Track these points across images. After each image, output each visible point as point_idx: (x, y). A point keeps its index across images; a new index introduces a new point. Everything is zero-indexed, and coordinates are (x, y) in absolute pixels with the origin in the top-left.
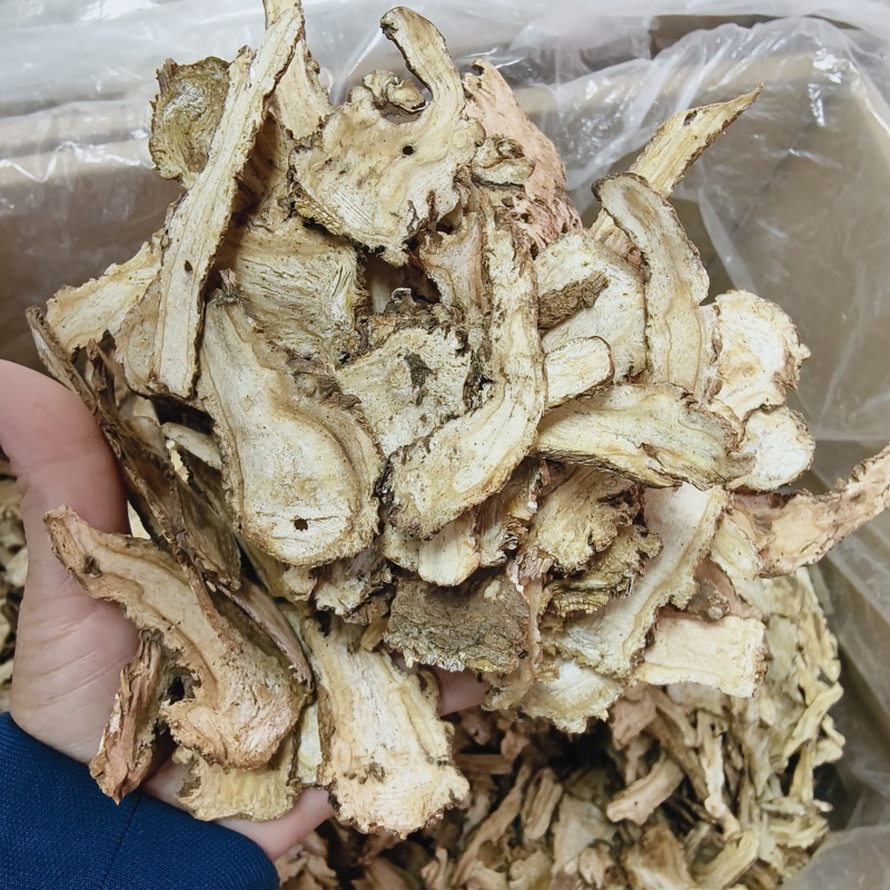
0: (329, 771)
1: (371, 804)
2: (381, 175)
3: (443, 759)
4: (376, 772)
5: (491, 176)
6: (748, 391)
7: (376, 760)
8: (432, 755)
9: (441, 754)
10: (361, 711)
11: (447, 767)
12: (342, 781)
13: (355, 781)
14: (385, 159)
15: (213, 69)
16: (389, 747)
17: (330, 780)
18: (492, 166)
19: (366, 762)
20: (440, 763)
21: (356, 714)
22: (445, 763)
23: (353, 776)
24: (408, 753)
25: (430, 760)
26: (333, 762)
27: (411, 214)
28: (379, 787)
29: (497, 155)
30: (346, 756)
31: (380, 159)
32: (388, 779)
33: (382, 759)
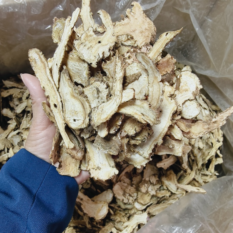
0: (89, 167)
1: (97, 174)
2: (93, 47)
3: (113, 166)
4: (99, 168)
5: (126, 43)
6: (186, 96)
7: (99, 166)
8: (111, 165)
9: (113, 165)
10: (96, 156)
11: (114, 168)
12: (91, 170)
13: (94, 170)
14: (94, 44)
15: (63, 20)
16: (102, 163)
17: (89, 169)
18: (126, 41)
19: (97, 166)
20: (112, 167)
21: (95, 157)
22: (114, 167)
23: (94, 169)
24: (106, 165)
25: (110, 166)
26: (90, 166)
27: (98, 57)
28: (99, 171)
29: (127, 38)
30: (92, 165)
31: (93, 44)
32: (101, 169)
33: (100, 166)
